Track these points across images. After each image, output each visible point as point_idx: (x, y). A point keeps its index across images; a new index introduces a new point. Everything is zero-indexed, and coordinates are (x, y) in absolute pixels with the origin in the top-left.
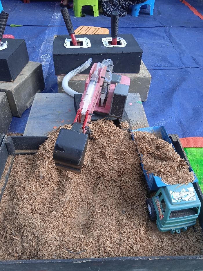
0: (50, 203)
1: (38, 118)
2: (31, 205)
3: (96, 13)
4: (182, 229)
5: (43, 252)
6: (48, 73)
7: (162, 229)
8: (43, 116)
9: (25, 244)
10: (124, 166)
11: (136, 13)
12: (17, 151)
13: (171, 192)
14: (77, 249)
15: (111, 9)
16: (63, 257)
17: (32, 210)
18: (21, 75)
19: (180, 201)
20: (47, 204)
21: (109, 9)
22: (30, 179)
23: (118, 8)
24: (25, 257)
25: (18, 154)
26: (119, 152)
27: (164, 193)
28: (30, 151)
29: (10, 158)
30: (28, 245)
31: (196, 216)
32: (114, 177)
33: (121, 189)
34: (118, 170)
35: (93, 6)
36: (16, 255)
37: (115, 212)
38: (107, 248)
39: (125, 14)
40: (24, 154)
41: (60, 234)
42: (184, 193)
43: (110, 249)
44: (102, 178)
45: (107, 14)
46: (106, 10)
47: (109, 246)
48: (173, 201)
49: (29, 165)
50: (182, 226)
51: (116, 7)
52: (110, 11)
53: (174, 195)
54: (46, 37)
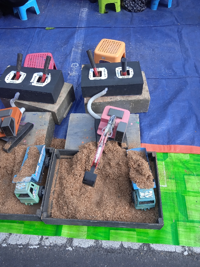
0: (80, 190)
1: (72, 135)
2: (71, 190)
3: (118, 9)
4: (147, 209)
5: (78, 215)
6: (77, 84)
7: (136, 208)
8: (76, 133)
9: (69, 211)
10: (120, 172)
11: (155, 7)
12: (61, 157)
13: (140, 193)
14: (93, 216)
15: (132, 5)
16: (87, 219)
17: (71, 193)
18: (60, 97)
19: (144, 197)
20: (79, 190)
21: (130, 5)
22: (70, 176)
23: (138, 4)
24: (70, 216)
25: (62, 158)
26: (118, 164)
27: (137, 192)
28: (68, 157)
29: (58, 161)
30: (70, 211)
31: (154, 204)
32: (115, 178)
33: (118, 184)
34: (117, 174)
35: (115, 3)
36: (65, 215)
37: (114, 197)
38: (107, 216)
39: (144, 9)
40: (65, 158)
41: (86, 207)
42: (147, 194)
43: (109, 216)
44: (108, 177)
45: (128, 9)
46: (127, 6)
47: (108, 215)
48: (141, 197)
49: (68, 166)
50: (147, 208)
51: (136, 2)
52: (131, 6)
53: (142, 194)
54: (75, 42)
